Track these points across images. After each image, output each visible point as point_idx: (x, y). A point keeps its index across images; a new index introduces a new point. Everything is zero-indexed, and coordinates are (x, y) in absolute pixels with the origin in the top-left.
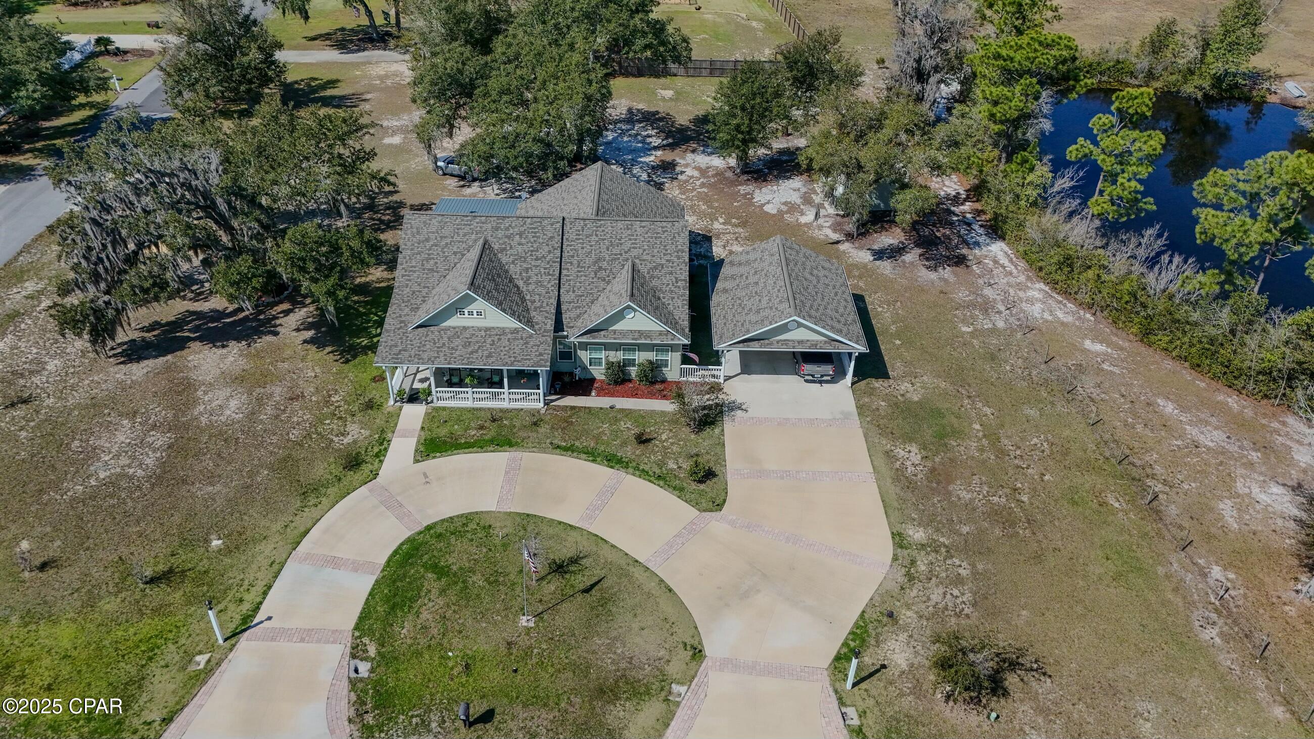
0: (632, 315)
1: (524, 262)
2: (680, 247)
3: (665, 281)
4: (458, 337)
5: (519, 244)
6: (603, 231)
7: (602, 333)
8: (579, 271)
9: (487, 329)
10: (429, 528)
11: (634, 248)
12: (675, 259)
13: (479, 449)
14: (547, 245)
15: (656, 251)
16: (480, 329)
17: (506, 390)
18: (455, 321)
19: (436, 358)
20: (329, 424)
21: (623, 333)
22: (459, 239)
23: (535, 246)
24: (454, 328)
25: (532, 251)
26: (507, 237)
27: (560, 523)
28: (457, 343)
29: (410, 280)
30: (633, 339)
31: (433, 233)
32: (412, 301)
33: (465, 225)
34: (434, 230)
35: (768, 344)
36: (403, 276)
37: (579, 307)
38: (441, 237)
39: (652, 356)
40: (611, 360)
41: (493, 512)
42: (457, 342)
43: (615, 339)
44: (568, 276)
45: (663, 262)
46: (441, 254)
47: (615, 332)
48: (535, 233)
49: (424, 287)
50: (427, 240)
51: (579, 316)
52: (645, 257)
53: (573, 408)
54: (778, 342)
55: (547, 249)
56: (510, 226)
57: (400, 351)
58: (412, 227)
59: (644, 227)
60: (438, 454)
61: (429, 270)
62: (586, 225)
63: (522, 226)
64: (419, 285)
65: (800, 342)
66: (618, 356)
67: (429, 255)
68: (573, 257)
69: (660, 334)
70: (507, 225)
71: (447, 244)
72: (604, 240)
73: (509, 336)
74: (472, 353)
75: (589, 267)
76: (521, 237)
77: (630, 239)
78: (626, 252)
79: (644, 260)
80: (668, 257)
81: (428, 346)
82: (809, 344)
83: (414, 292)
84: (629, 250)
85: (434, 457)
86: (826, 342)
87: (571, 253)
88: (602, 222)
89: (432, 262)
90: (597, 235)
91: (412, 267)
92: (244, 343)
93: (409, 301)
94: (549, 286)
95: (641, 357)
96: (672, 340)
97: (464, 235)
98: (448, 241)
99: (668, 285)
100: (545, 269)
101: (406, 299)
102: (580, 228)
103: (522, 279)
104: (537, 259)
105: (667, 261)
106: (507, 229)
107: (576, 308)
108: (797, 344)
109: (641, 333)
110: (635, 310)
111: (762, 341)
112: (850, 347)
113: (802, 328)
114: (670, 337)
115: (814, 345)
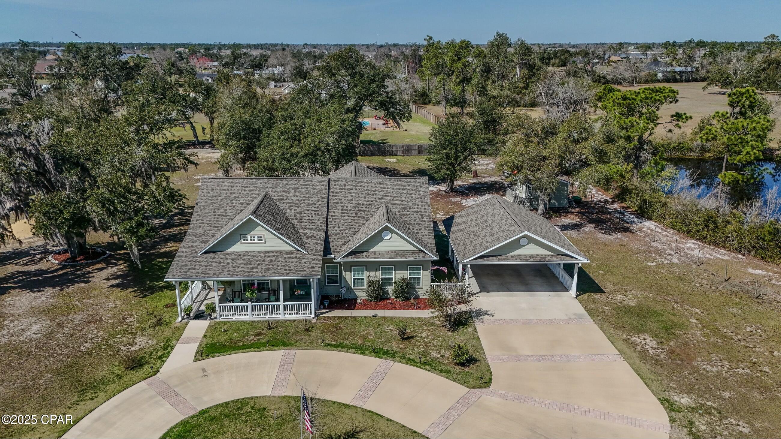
0: (389, 236)
1: (298, 207)
2: (422, 195)
3: (413, 218)
4: (241, 258)
5: (294, 196)
6: (361, 186)
7: (364, 254)
8: (343, 213)
9: (266, 252)
10: (203, 412)
11: (386, 196)
12: (420, 203)
13: (256, 349)
14: (317, 195)
15: (403, 197)
16: (260, 253)
17: (281, 303)
18: (238, 247)
19: (220, 273)
20: (120, 338)
21: (382, 253)
22: (245, 193)
23: (307, 196)
24: (238, 252)
25: (304, 200)
26: (284, 191)
27: (334, 403)
28: (239, 263)
29: (203, 223)
30: (390, 258)
31: (225, 190)
32: (203, 237)
33: (250, 184)
34: (225, 188)
35: (504, 259)
36: (197, 220)
37: (344, 238)
38: (231, 193)
39: (405, 274)
40: (371, 278)
41: (269, 397)
42: (240, 261)
43: (375, 258)
44: (334, 216)
45: (410, 204)
46: (230, 204)
47: (375, 252)
48: (307, 188)
49: (214, 227)
50: (219, 195)
51: (344, 244)
52: (395, 202)
53: (340, 318)
54: (512, 257)
55: (316, 198)
56: (287, 184)
57: (189, 269)
58: (207, 187)
59: (393, 183)
60: (217, 354)
61: (219, 215)
62: (347, 183)
63: (296, 184)
64: (210, 226)
65: (531, 256)
66: (378, 275)
67: (220, 205)
68: (337, 203)
69: (413, 253)
70: (285, 183)
71: (235, 197)
72: (361, 192)
73: (285, 256)
74: (252, 268)
75: (350, 210)
76: (295, 191)
77: (383, 191)
78: (380, 199)
79: (395, 204)
80: (414, 201)
81: (214, 265)
82: (539, 258)
83: (205, 231)
84: (382, 198)
85: (213, 357)
86: (552, 256)
87: (336, 201)
88: (360, 180)
89: (222, 210)
90: (356, 189)
91: (205, 213)
92: (58, 288)
93: (200, 236)
94: (319, 223)
95: (397, 275)
96: (423, 257)
97: (250, 191)
98: (237, 195)
99: (416, 220)
100: (315, 211)
101: (198, 236)
102: (342, 185)
103: (296, 219)
104: (309, 205)
105: (413, 204)
106: (285, 186)
107: (341, 238)
108: (528, 258)
109: (397, 253)
110: (392, 232)
111: (499, 257)
112: (574, 259)
113: (532, 244)
114: (421, 254)
115: (544, 258)
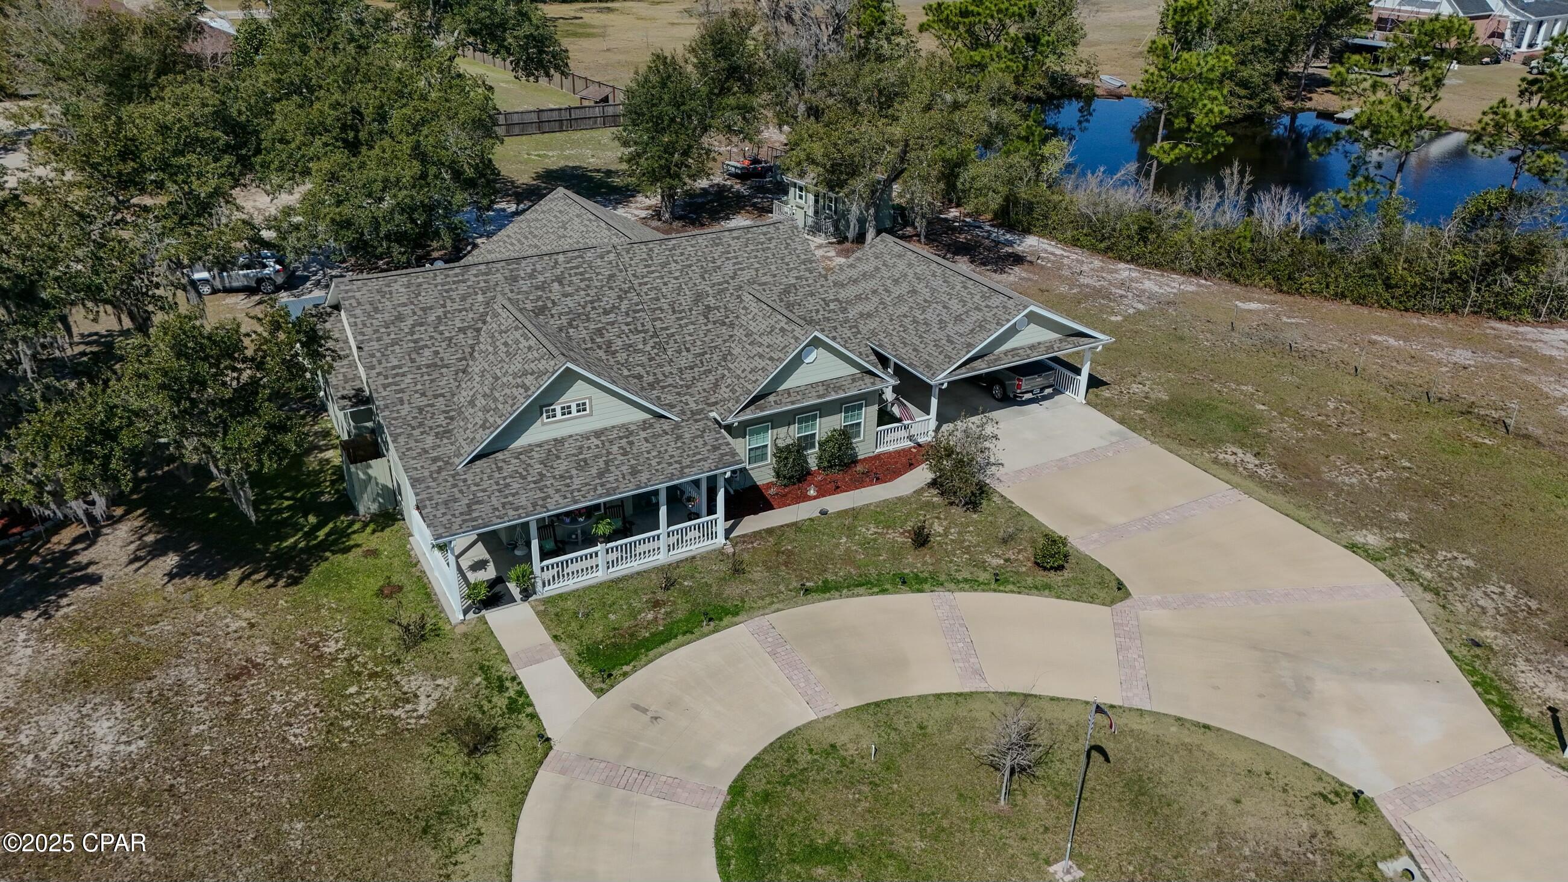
0: (817, 353)
1: (588, 320)
2: (803, 257)
3: (811, 307)
4: (558, 458)
5: (565, 295)
6: (682, 254)
7: (771, 398)
8: (679, 319)
9: (598, 434)
10: (737, 789)
11: (742, 269)
12: (807, 274)
13: (689, 636)
14: (611, 288)
15: (773, 267)
16: (586, 437)
17: (663, 530)
18: (538, 433)
19: (544, 499)
20: (358, 693)
21: (799, 391)
22: (456, 306)
23: (592, 293)
24: (540, 445)
25: (592, 302)
26: (537, 288)
27: (938, 696)
28: (563, 468)
29: (402, 391)
30: (819, 397)
31: (404, 305)
32: (430, 423)
33: (454, 282)
34: (404, 300)
35: (996, 360)
36: (385, 386)
37: (710, 371)
38: (423, 309)
40: (781, 444)
42: (562, 466)
43: (793, 403)
44: (666, 329)
45: (793, 281)
46: (437, 336)
47: (788, 391)
48: (581, 274)
49: (436, 397)
50: (400, 318)
51: (716, 385)
52: (764, 279)
54: (1006, 353)
55: (613, 294)
56: (534, 270)
57: (469, 506)
58: (359, 304)
59: (738, 238)
60: (626, 668)
61: (428, 366)
62: (651, 250)
63: (554, 267)
64: (423, 394)
65: (1032, 347)
66: (789, 434)
67: (415, 342)
68: (658, 299)
69: (854, 380)
70: (529, 270)
71: (439, 318)
72: (690, 266)
73: (643, 434)
74: (601, 475)
75: (691, 310)
76: (561, 283)
77: (728, 259)
78: (733, 278)
79: (765, 284)
80: (795, 273)
81: (515, 486)
82: (1042, 348)
83: (421, 410)
84: (735, 274)
85: (625, 675)
86: (1061, 341)
87: (652, 295)
88: (674, 242)
89: (427, 352)
90: (676, 262)
91: (394, 368)
93: (421, 424)
94: (648, 348)
95: (824, 427)
96: (873, 384)
97: (463, 298)
98: (440, 312)
99: (817, 311)
100: (627, 324)
101: (414, 423)
102: (645, 256)
103: (600, 348)
104: (606, 312)
105: (797, 278)
106: (532, 276)
107: (705, 372)
108: (1029, 352)
109: (828, 385)
110: (819, 346)
111: (986, 358)
112: (1093, 340)
113: (1032, 325)
114: (868, 379)
115: (1050, 348)
